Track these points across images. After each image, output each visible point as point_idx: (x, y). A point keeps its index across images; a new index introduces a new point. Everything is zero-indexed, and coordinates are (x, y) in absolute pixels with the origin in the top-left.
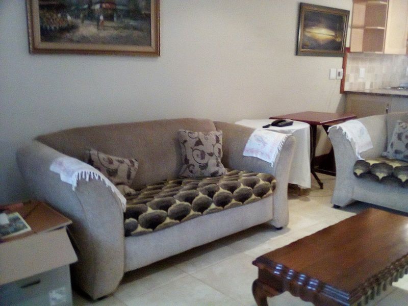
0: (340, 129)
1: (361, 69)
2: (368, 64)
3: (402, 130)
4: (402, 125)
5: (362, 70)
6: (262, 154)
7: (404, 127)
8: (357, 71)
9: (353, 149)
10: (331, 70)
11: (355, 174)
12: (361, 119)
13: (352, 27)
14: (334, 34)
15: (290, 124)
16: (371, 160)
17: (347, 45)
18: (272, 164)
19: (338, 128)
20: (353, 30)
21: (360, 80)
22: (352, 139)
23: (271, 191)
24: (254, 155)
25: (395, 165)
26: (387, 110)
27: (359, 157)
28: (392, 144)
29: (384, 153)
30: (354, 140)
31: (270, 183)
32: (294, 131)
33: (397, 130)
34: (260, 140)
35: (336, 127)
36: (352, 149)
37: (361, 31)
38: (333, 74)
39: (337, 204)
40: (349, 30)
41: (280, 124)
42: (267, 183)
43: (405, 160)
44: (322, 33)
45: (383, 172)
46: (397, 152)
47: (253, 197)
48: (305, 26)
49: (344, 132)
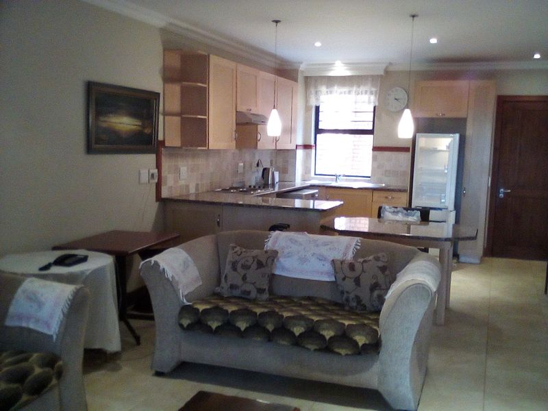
0: (156, 263)
1: (181, 168)
2: (190, 162)
3: (237, 258)
4: (236, 250)
5: (184, 169)
6: (37, 321)
7: (239, 253)
8: (177, 170)
9: (176, 292)
10: (142, 172)
11: (181, 326)
12: (183, 245)
13: (165, 114)
14: (140, 124)
15: (84, 259)
16: (200, 304)
17: (161, 137)
18: (55, 337)
19: (153, 262)
20: (166, 118)
21: (182, 183)
22: (173, 277)
23: (54, 381)
24: (24, 325)
25: (231, 308)
26: (218, 223)
27: (185, 301)
28: (226, 277)
29: (217, 288)
30: (177, 278)
31: (53, 369)
32: (90, 271)
33: (230, 258)
34: (33, 298)
35: (150, 262)
36: (174, 290)
37: (177, 119)
38: (145, 177)
39: (159, 370)
40: (161, 118)
41: (67, 262)
42: (47, 369)
43: (243, 296)
44: (124, 123)
45: (217, 320)
46: (232, 287)
47: (25, 398)
48: (98, 114)
49: (161, 268)
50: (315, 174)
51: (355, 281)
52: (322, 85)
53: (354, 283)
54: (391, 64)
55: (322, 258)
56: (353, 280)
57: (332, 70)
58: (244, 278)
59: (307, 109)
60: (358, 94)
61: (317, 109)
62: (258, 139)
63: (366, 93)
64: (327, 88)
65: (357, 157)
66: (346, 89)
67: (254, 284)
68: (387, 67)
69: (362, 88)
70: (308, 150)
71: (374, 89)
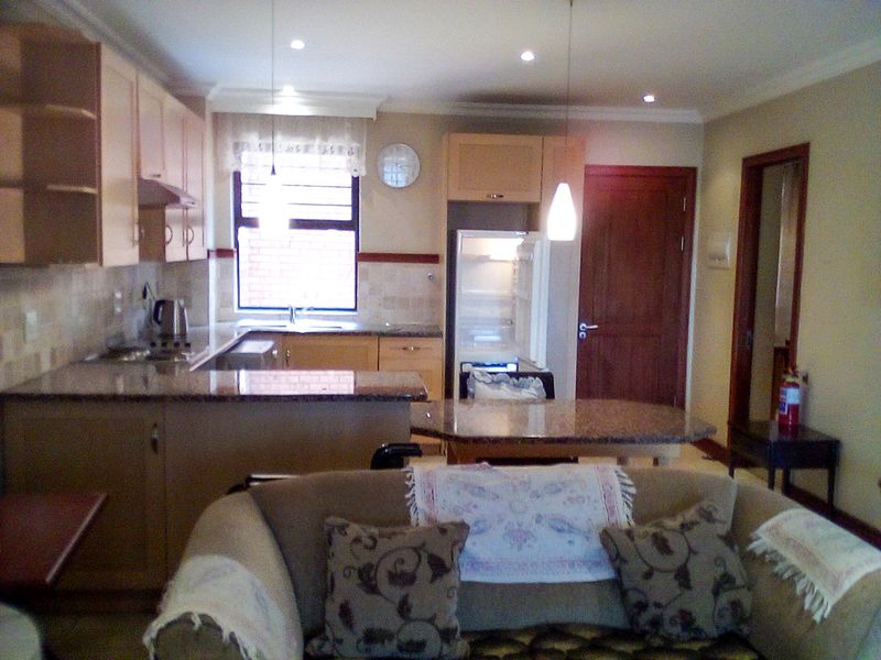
1: (28, 315)
2: (42, 297)
3: (367, 557)
5: (32, 317)
8: (19, 321)
21: (29, 349)
28: (344, 609)
33: (344, 558)
37: (17, 196)
46: (371, 637)
49: (226, 634)
50: (240, 308)
51: (677, 577)
52: (249, 130)
53: (676, 583)
54: (390, 99)
55: (562, 527)
56: (671, 576)
57: (273, 103)
58: (404, 609)
59: (219, 176)
60: (325, 152)
61: (237, 176)
62: (167, 239)
63: (341, 149)
64: (260, 138)
65: (257, 269)
66: (299, 142)
67: (431, 621)
68: (382, 103)
69: (333, 142)
70: (224, 261)
71: (355, 145)
